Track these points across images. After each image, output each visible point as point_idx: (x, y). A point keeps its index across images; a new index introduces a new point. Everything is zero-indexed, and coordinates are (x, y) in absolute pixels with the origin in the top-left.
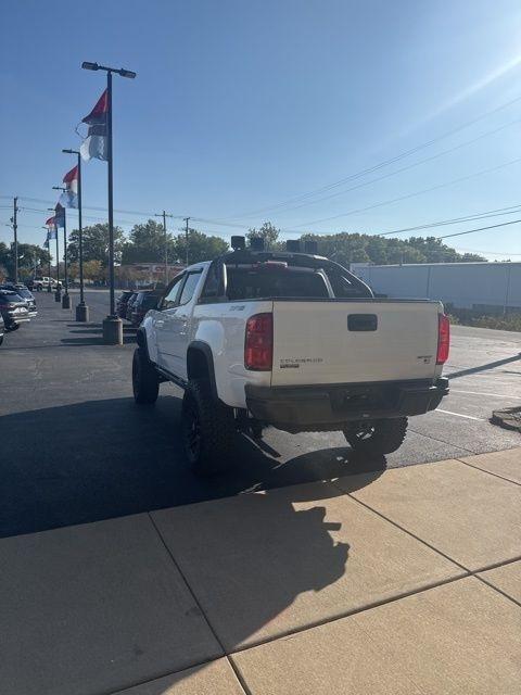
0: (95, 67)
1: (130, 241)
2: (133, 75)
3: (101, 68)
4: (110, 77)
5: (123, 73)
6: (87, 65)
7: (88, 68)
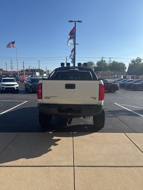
0: (72, 21)
1: (96, 66)
2: (81, 22)
3: (73, 21)
4: (75, 23)
5: (79, 21)
6: (70, 21)
7: (70, 22)
